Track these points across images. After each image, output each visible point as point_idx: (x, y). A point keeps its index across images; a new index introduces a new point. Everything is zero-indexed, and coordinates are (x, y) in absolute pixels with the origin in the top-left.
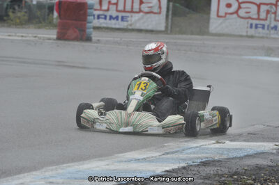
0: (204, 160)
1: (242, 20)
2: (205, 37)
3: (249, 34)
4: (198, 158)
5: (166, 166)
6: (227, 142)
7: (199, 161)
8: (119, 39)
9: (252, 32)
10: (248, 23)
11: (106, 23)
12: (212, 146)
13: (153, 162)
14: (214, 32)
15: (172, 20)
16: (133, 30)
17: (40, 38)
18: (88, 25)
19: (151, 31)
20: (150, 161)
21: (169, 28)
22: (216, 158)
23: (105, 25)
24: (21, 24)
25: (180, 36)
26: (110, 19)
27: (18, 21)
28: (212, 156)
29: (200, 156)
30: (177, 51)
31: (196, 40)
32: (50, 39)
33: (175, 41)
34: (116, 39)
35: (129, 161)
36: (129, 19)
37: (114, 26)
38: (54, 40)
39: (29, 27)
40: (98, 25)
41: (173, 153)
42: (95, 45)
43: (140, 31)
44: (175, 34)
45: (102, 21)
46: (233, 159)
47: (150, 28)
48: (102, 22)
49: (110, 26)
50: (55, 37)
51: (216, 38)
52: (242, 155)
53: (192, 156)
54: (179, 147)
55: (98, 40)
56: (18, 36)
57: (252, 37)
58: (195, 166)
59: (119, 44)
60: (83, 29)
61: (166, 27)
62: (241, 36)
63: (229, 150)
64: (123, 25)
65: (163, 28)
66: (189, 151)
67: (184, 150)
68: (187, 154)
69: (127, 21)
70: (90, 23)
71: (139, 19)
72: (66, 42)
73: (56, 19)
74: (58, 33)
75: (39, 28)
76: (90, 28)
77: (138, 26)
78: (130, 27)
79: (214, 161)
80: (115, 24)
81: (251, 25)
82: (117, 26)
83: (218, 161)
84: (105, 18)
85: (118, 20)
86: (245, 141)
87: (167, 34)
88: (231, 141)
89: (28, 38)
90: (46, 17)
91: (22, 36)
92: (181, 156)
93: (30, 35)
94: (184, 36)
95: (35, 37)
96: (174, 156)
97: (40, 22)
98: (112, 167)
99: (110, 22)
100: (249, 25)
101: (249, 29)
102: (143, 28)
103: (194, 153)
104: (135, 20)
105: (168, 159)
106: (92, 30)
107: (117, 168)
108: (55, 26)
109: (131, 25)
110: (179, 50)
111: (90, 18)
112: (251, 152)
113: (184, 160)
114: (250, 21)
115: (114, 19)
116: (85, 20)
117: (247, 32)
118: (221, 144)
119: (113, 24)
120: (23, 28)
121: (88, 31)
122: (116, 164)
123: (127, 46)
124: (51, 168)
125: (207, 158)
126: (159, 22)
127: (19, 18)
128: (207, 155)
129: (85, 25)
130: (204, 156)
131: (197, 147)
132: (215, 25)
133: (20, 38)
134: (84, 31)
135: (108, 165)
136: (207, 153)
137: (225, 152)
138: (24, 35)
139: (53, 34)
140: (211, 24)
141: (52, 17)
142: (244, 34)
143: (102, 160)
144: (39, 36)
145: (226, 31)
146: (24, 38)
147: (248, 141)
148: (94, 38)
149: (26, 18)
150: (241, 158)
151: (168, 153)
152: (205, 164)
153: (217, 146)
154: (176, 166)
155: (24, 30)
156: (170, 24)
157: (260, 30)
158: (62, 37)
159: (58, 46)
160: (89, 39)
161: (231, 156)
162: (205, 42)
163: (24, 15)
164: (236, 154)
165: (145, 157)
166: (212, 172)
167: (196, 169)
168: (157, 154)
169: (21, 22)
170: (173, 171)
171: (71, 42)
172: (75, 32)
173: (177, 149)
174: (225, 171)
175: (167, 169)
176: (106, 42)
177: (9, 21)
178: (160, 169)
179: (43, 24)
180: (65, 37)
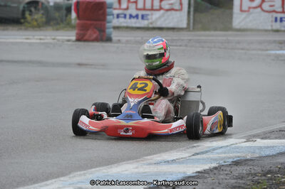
0: (235, 160)
2: (230, 33)
3: (274, 28)
4: (229, 158)
5: (197, 167)
6: (258, 140)
7: (231, 160)
8: (140, 38)
9: (277, 25)
10: (272, 17)
11: (126, 23)
13: (183, 163)
14: (238, 27)
15: (194, 16)
16: (154, 29)
17: (58, 40)
18: (108, 25)
19: (173, 29)
20: (179, 163)
21: (191, 25)
22: (248, 157)
23: (125, 25)
24: (39, 26)
25: (203, 33)
26: (130, 18)
27: (35, 23)
28: (244, 155)
29: (231, 155)
30: (201, 49)
32: (69, 41)
33: (198, 38)
34: (137, 38)
36: (149, 17)
37: (134, 25)
38: (74, 41)
39: (47, 29)
40: (117, 24)
41: (203, 153)
42: (116, 45)
43: (161, 29)
44: (198, 30)
45: (121, 20)
46: (265, 157)
47: (171, 25)
48: (121, 22)
49: (130, 25)
50: (74, 38)
51: (239, 33)
52: (274, 153)
53: (223, 155)
54: (209, 147)
55: (119, 40)
56: (37, 39)
57: (277, 31)
58: (227, 166)
59: (140, 43)
60: (102, 30)
61: (188, 24)
62: (266, 31)
63: (260, 148)
64: (144, 23)
65: (184, 25)
66: (220, 151)
67: (214, 149)
68: (218, 153)
69: (148, 19)
70: (110, 22)
71: (160, 18)
72: (86, 43)
73: (75, 19)
74: (77, 34)
75: (57, 30)
76: (109, 28)
77: (159, 24)
78: (151, 26)
79: (248, 160)
80: (135, 23)
81: (276, 19)
82: (138, 25)
83: (251, 160)
84: (125, 17)
85: (138, 18)
86: (277, 138)
87: (190, 31)
88: (262, 139)
89: (46, 41)
90: (64, 18)
91: (40, 39)
92: (211, 155)
93: (48, 37)
94: (207, 33)
95: (54, 39)
96: (204, 156)
97: (58, 24)
98: (141, 170)
99: (129, 21)
100: (274, 19)
101: (274, 23)
102: (164, 26)
103: (225, 153)
104: (156, 18)
105: (199, 159)
106: (112, 30)
107: (146, 170)
108: (73, 27)
109: (151, 23)
110: (203, 47)
111: (109, 18)
112: (283, 150)
113: (216, 160)
114: (275, 15)
115: (134, 17)
116: (104, 19)
117: (272, 26)
118: (252, 143)
119: (133, 23)
120: (41, 30)
121: (108, 31)
122: (145, 166)
124: (79, 173)
125: (239, 157)
126: (180, 19)
127: (36, 20)
128: (239, 154)
129: (104, 25)
130: (236, 155)
131: (227, 146)
132: (239, 20)
133: (38, 41)
134: (104, 31)
135: (137, 168)
136: (238, 152)
137: (257, 151)
138: (42, 37)
139: (72, 35)
140: (234, 20)
141: (70, 18)
142: (269, 28)
143: (131, 163)
144: (57, 38)
145: (250, 26)
146: (42, 41)
147: (280, 138)
148: (114, 39)
149: (44, 20)
150: (273, 156)
151: (198, 154)
152: (237, 163)
153: (248, 144)
154: (206, 167)
155: (42, 33)
156: (192, 21)
158: (79, 39)
159: (78, 48)
160: (109, 40)
161: (263, 154)
162: (230, 38)
163: (42, 17)
164: (268, 152)
165: (175, 158)
166: (244, 172)
167: (228, 169)
168: (187, 155)
169: (38, 24)
170: (205, 172)
171: (91, 44)
172: (95, 33)
173: (207, 149)
174: (258, 169)
175: (199, 170)
176: (127, 42)
177: (26, 24)
178: (191, 170)
179: (62, 25)
180: (85, 38)
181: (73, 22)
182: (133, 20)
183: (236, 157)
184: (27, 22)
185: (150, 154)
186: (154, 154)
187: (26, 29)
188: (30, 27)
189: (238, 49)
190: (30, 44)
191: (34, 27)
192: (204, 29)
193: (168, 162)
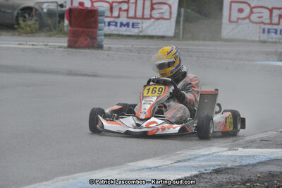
0: (216, 167)
1: (255, 25)
3: (262, 39)
4: (210, 166)
5: (178, 174)
6: (240, 149)
7: (212, 168)
8: (130, 46)
9: (265, 37)
10: (260, 28)
11: (117, 30)
12: (225, 153)
13: (164, 170)
14: (226, 37)
15: (183, 25)
16: (145, 37)
17: (51, 46)
18: (99, 32)
19: (163, 37)
20: (161, 170)
21: (181, 34)
22: (229, 166)
23: (116, 33)
24: (32, 32)
25: (192, 42)
26: (121, 26)
27: (28, 29)
28: (224, 163)
29: (212, 163)
30: (189, 58)
31: (209, 46)
32: (61, 47)
33: (187, 47)
34: (127, 46)
35: (141, 170)
36: (140, 26)
37: (125, 33)
38: (65, 48)
39: (40, 36)
40: (108, 32)
41: (185, 161)
42: (107, 52)
43: (151, 37)
44: (187, 40)
45: (112, 28)
46: (245, 166)
48: (112, 30)
49: (121, 33)
50: (66, 45)
52: (255, 162)
53: (204, 163)
54: (191, 155)
55: (110, 48)
56: (29, 45)
57: (264, 42)
58: (208, 174)
59: (131, 51)
60: (93, 37)
62: (253, 41)
63: (241, 157)
64: (135, 31)
66: (201, 159)
67: (196, 158)
68: (200, 161)
69: (138, 28)
70: (102, 30)
71: (150, 26)
72: (77, 50)
73: (67, 26)
74: (69, 41)
75: (50, 36)
76: (101, 36)
77: (150, 33)
78: (141, 34)
79: (228, 168)
80: (126, 31)
81: (264, 30)
82: (128, 33)
83: (231, 168)
84: (116, 25)
85: (128, 26)
86: (257, 147)
87: (179, 40)
88: (244, 148)
89: (39, 47)
90: (57, 25)
91: (33, 45)
92: (192, 163)
93: (41, 43)
94: (196, 42)
95: (46, 45)
96: (186, 164)
97: (51, 30)
99: (121, 29)
100: (261, 30)
101: (261, 35)
102: (153, 34)
103: (207, 161)
104: (148, 27)
105: (180, 167)
106: (103, 37)
108: (65, 34)
109: (141, 32)
110: (191, 56)
111: (101, 25)
112: (264, 159)
113: (196, 168)
114: (263, 26)
115: (124, 26)
116: (96, 27)
117: (259, 37)
118: (234, 152)
119: (124, 31)
120: (33, 36)
121: (99, 38)
122: (128, 173)
123: (139, 53)
125: (219, 165)
126: (168, 28)
127: (30, 26)
128: (220, 163)
129: (96, 32)
130: (216, 164)
131: (210, 154)
132: (227, 30)
133: (31, 47)
134: (95, 39)
136: (219, 161)
137: (238, 160)
138: (34, 43)
139: (64, 42)
140: (223, 30)
141: (63, 25)
142: (257, 39)
143: (113, 169)
144: (50, 44)
145: (238, 36)
146: (34, 47)
147: (260, 147)
148: (105, 46)
149: (37, 26)
150: (254, 165)
151: (180, 161)
152: (217, 171)
153: (230, 153)
154: (188, 175)
155: (35, 38)
156: (181, 30)
157: (273, 35)
158: (70, 46)
159: (69, 54)
160: (100, 47)
161: (244, 163)
162: (218, 48)
163: (35, 24)
164: (248, 161)
165: (157, 165)
166: (224, 180)
167: (209, 177)
168: (169, 162)
169: (31, 30)
170: (186, 179)
171: (82, 50)
172: (86, 40)
173: (190, 157)
174: (238, 178)
175: (180, 177)
176: (118, 50)
177: (20, 30)
178: (172, 177)
179: (54, 32)
180: (77, 45)
181: (65, 29)
182: (124, 28)
183: (217, 165)
184: (21, 28)
185: (133, 161)
186: (137, 160)
187: (20, 35)
188: (24, 33)
189: (226, 59)
190: (23, 50)
191: (27, 33)
192: (193, 38)
193: (150, 168)
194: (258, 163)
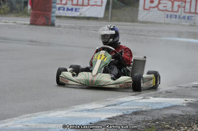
0: (135, 110)
1: (161, 12)
2: (135, 24)
3: (166, 22)
4: (131, 109)
6: (151, 98)
7: (132, 111)
8: (74, 25)
9: (168, 20)
10: (165, 14)
11: (65, 14)
13: (99, 111)
14: (141, 20)
15: (112, 11)
17: (18, 24)
18: (52, 14)
20: (97, 111)
21: (110, 17)
22: (144, 109)
24: (5, 14)
25: (117, 23)
26: (67, 10)
27: (2, 11)
28: (141, 108)
29: (132, 107)
32: (25, 24)
34: (72, 25)
35: (82, 111)
36: (80, 10)
37: (70, 15)
38: (28, 25)
39: (10, 16)
40: (59, 14)
41: (112, 105)
42: (57, 29)
44: (114, 21)
45: (61, 11)
46: (155, 110)
48: (61, 13)
50: (29, 23)
51: (142, 24)
52: (162, 107)
53: (127, 107)
54: (117, 101)
55: (59, 25)
56: (3, 22)
57: (168, 24)
58: (129, 115)
59: (74, 28)
60: (48, 18)
62: (160, 23)
63: (152, 103)
66: (124, 104)
68: (123, 106)
70: (54, 13)
72: (37, 27)
73: (30, 10)
74: (31, 20)
79: (143, 111)
83: (145, 111)
84: (64, 10)
85: (72, 11)
86: (164, 97)
87: (108, 21)
88: (154, 97)
90: (23, 9)
92: (118, 107)
93: (11, 21)
94: (121, 23)
95: (15, 23)
96: (114, 107)
97: (18, 12)
98: (70, 115)
99: (67, 12)
100: (166, 16)
101: (166, 19)
105: (110, 109)
106: (55, 18)
107: (73, 115)
108: (28, 15)
111: (53, 10)
112: (168, 105)
113: (121, 110)
114: (167, 13)
115: (70, 10)
116: (50, 11)
117: (164, 20)
118: (147, 100)
120: (6, 16)
121: (52, 19)
122: (73, 113)
123: (80, 30)
124: (26, 115)
125: (137, 109)
127: (3, 9)
128: (137, 107)
129: (50, 14)
130: (135, 108)
131: (130, 101)
132: (142, 15)
133: (4, 24)
134: (50, 19)
135: (67, 113)
137: (150, 105)
138: (6, 21)
139: (28, 20)
140: (139, 15)
141: (27, 9)
142: (163, 22)
143: (62, 110)
144: (17, 22)
145: (150, 20)
146: (6, 24)
147: (166, 97)
148: (56, 24)
149: (8, 9)
150: (161, 109)
151: (109, 106)
152: (136, 113)
153: (144, 101)
154: (115, 115)
155: (7, 18)
156: (110, 14)
157: (173, 19)
158: (32, 24)
159: (31, 29)
160: (53, 25)
161: (154, 108)
162: (135, 28)
163: (7, 7)
164: (157, 107)
165: (93, 108)
166: (141, 119)
167: (130, 117)
168: (102, 106)
169: (4, 12)
170: (113, 118)
171: (40, 27)
172: (43, 19)
173: (116, 103)
174: (150, 118)
175: (109, 116)
176: (65, 27)
178: (104, 116)
179: (21, 14)
180: (36, 23)
182: (69, 12)
186: (79, 104)
189: (141, 35)
191: (1, 14)
192: (119, 21)
193: (89, 110)
194: (164, 108)
